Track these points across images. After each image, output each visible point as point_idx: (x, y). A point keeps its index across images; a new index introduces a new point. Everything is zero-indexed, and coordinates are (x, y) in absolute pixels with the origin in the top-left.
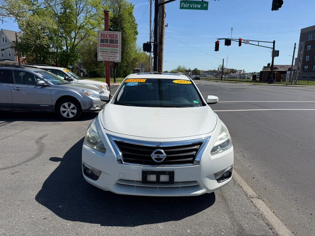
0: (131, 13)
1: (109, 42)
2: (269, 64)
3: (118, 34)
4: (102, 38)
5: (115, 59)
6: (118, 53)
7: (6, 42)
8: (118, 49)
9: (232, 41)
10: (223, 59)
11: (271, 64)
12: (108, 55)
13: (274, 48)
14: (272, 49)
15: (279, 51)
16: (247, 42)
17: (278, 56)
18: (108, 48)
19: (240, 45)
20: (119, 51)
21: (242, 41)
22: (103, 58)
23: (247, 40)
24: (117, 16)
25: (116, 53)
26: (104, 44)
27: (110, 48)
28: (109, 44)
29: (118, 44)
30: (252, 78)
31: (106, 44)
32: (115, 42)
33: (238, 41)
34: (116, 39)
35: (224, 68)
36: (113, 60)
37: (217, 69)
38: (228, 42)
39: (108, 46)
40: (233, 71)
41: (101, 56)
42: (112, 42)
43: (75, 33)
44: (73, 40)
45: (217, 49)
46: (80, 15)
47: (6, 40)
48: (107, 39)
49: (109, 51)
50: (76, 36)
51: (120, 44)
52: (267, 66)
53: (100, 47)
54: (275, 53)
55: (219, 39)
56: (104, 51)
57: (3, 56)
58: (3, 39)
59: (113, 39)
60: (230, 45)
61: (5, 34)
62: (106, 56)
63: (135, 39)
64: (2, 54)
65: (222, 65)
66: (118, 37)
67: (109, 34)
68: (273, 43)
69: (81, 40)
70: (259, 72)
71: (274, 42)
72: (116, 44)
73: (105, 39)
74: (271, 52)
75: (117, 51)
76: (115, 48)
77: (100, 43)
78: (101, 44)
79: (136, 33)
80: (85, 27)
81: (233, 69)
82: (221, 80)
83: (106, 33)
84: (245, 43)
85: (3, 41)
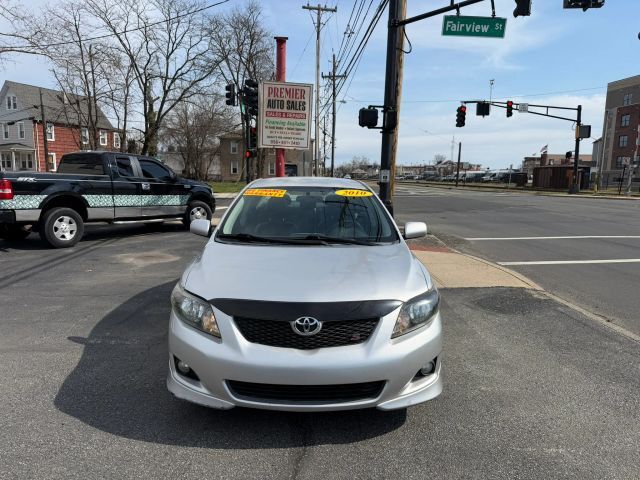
1: (285, 105)
2: (568, 155)
3: (307, 90)
4: (272, 97)
5: (298, 143)
6: (304, 130)
8: (306, 122)
9: (492, 107)
11: (573, 153)
12: (282, 135)
13: (579, 121)
14: (576, 123)
15: (589, 127)
16: (524, 108)
17: (589, 136)
18: (283, 120)
19: (509, 114)
20: (306, 127)
21: (514, 106)
22: (272, 141)
23: (524, 105)
25: (299, 132)
26: (276, 110)
27: (286, 120)
28: (285, 110)
29: (306, 112)
31: (280, 110)
32: (299, 106)
33: (506, 105)
34: (302, 100)
36: (293, 145)
38: (483, 109)
39: (284, 115)
41: (268, 137)
42: (292, 105)
45: (461, 122)
48: (281, 99)
49: (286, 126)
53: (265, 118)
55: (465, 102)
56: (276, 125)
59: (294, 100)
60: (487, 114)
66: (307, 96)
67: (286, 90)
68: (576, 111)
71: (579, 109)
72: (301, 112)
73: (278, 101)
74: (574, 129)
75: (301, 127)
76: (299, 121)
77: (266, 109)
78: (269, 109)
83: (279, 87)
84: (520, 111)
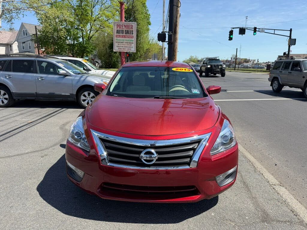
0: (145, 3)
1: (124, 32)
2: (285, 54)
3: (134, 25)
4: (118, 29)
5: (130, 49)
6: (133, 43)
7: (26, 35)
8: (133, 39)
9: (246, 30)
10: (237, 49)
11: (287, 53)
12: (123, 46)
13: (290, 36)
14: (289, 38)
15: (295, 39)
16: (262, 30)
17: (295, 44)
18: (123, 39)
19: (255, 33)
20: (134, 42)
21: (257, 30)
22: (119, 48)
23: (262, 29)
24: (131, 7)
25: (131, 44)
26: (120, 34)
27: (125, 39)
28: (124, 34)
29: (134, 35)
30: (266, 68)
31: (122, 34)
32: (131, 32)
33: (253, 29)
34: (132, 30)
35: (237, 58)
36: (128, 50)
37: (230, 59)
38: (242, 31)
39: (124, 37)
40: (246, 61)
41: (117, 46)
42: (127, 32)
43: (91, 25)
44: (89, 32)
46: (95, 7)
47: (26, 34)
48: (122, 29)
49: (125, 41)
50: (91, 27)
51: (135, 35)
52: (282, 55)
53: (116, 38)
54: (292, 42)
55: (233, 28)
56: (120, 41)
57: (23, 49)
58: (24, 32)
59: (128, 30)
60: (244, 34)
61: (25, 28)
62: (122, 47)
63: (148, 30)
64: (23, 47)
65: (236, 54)
66: (134, 28)
67: (125, 25)
68: (289, 32)
69: (97, 32)
70: (274, 61)
71: (291, 30)
72: (132, 35)
73: (121, 30)
74: (288, 40)
75: (132, 42)
76: (130, 39)
77: (116, 34)
78: (118, 34)
79: (149, 24)
80: (100, 19)
81: (247, 59)
82: (235, 70)
83: (121, 24)
84: (261, 32)
85: (24, 34)
